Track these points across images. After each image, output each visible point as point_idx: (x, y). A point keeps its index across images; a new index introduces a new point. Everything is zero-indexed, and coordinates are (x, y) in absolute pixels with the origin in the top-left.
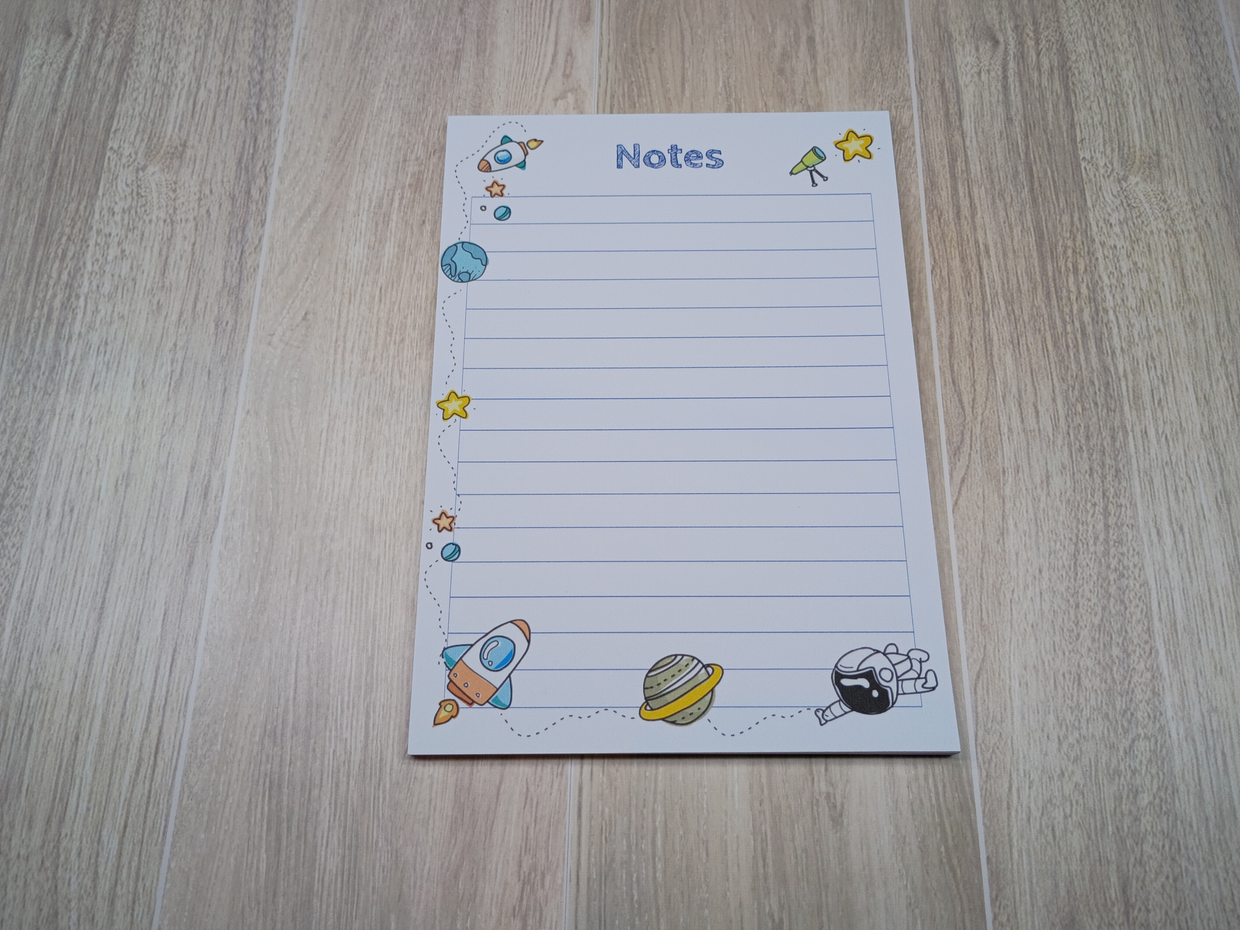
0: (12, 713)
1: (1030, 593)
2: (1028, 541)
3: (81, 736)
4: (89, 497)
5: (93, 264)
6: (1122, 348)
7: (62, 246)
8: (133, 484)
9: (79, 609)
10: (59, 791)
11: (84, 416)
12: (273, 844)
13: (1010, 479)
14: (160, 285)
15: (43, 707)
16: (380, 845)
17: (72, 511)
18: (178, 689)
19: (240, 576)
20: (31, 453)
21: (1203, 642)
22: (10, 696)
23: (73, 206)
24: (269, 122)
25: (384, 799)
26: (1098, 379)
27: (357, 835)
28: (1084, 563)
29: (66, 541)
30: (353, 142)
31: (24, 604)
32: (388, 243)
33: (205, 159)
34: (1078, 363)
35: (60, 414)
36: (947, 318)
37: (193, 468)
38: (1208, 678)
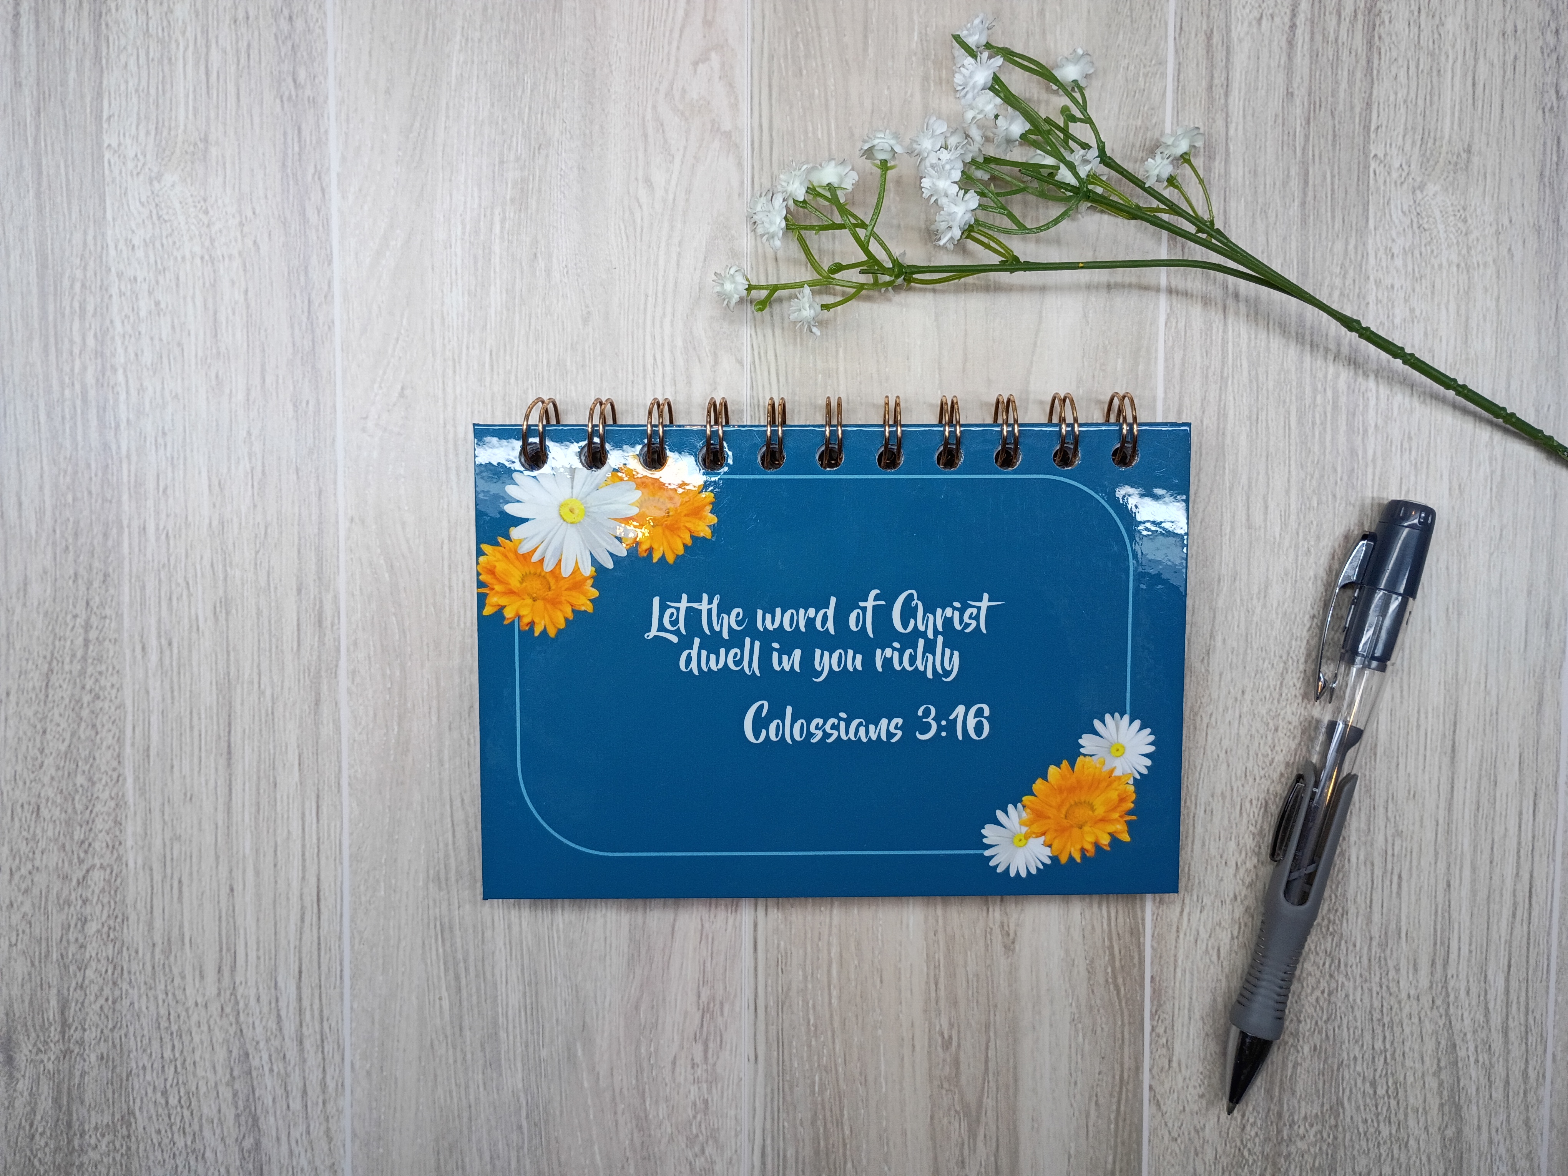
0: (157, 866)
1: (1228, 717)
2: (1235, 660)
3: (235, 887)
4: (186, 628)
5: (123, 322)
6: (1376, 425)
7: (77, 298)
8: (234, 611)
9: (203, 755)
10: (224, 942)
11: (157, 529)
12: (453, 983)
13: (1225, 589)
14: (214, 351)
15: (188, 860)
16: (559, 980)
17: (170, 644)
18: (329, 836)
19: (375, 715)
20: (106, 576)
21: (1401, 766)
22: (150, 849)
23: (78, 237)
24: (313, 101)
25: (559, 938)
26: (1342, 465)
27: (535, 973)
28: (1291, 683)
29: (171, 679)
30: (430, 133)
31: (141, 751)
32: (492, 287)
33: (237, 162)
34: (1322, 444)
35: (129, 527)
36: (1177, 387)
37: (299, 591)
38: (1399, 802)
